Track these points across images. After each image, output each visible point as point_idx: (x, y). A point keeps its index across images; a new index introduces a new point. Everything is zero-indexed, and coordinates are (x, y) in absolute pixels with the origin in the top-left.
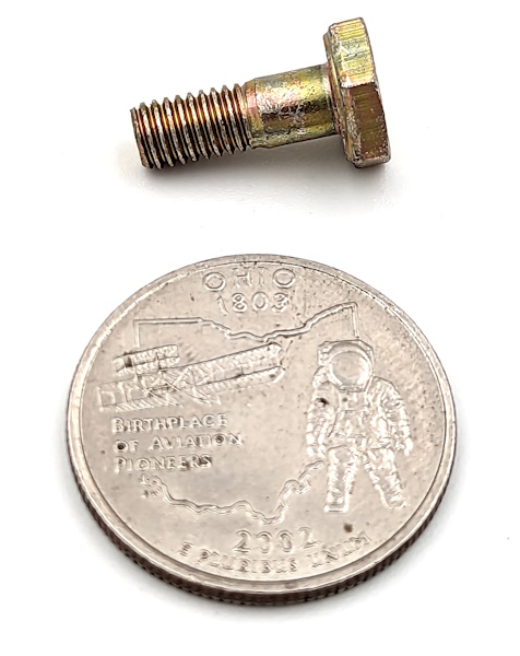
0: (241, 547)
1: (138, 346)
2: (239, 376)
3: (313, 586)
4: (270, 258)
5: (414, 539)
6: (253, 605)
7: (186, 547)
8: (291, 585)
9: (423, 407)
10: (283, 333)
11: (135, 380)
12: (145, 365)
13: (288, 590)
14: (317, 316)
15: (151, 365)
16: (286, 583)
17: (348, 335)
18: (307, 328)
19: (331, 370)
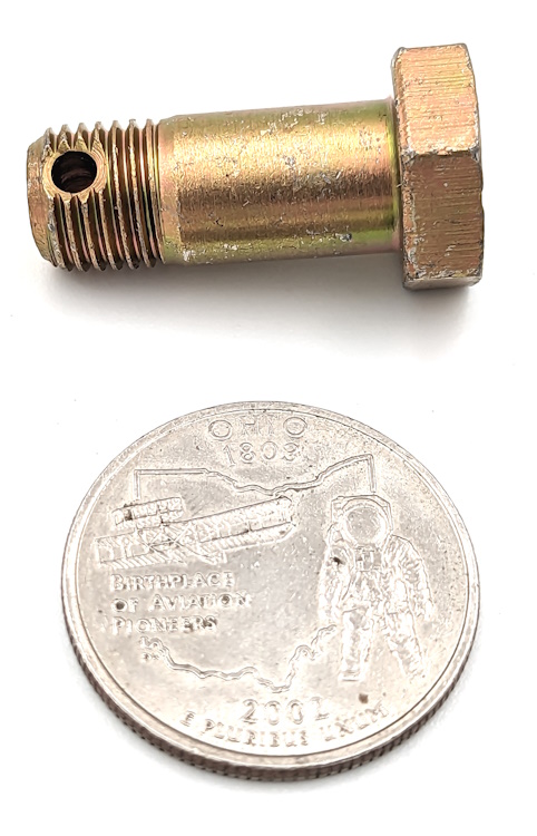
0: (249, 718)
1: (139, 498)
2: (247, 531)
4: (283, 406)
5: (434, 710)
6: (260, 780)
7: (189, 716)
8: (302, 759)
9: (444, 568)
10: (294, 486)
11: (135, 535)
12: (146, 519)
13: (298, 766)
14: (331, 469)
15: (152, 519)
16: (296, 758)
17: (364, 489)
18: (319, 481)
19: (345, 527)
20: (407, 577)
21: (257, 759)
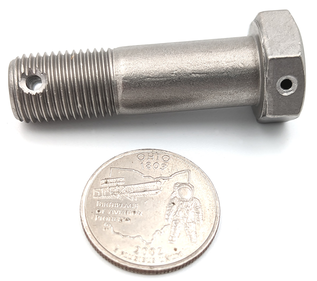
0: (136, 252)
1: (111, 177)
2: (145, 191)
3: (160, 269)
5: (199, 256)
6: (138, 273)
7: (116, 249)
8: (152, 267)
9: (209, 210)
10: (163, 178)
11: (108, 188)
12: (112, 184)
13: (150, 269)
14: (176, 174)
15: (114, 184)
16: (150, 266)
17: (185, 181)
18: (171, 177)
19: (178, 193)
20: (196, 211)
21: (137, 266)
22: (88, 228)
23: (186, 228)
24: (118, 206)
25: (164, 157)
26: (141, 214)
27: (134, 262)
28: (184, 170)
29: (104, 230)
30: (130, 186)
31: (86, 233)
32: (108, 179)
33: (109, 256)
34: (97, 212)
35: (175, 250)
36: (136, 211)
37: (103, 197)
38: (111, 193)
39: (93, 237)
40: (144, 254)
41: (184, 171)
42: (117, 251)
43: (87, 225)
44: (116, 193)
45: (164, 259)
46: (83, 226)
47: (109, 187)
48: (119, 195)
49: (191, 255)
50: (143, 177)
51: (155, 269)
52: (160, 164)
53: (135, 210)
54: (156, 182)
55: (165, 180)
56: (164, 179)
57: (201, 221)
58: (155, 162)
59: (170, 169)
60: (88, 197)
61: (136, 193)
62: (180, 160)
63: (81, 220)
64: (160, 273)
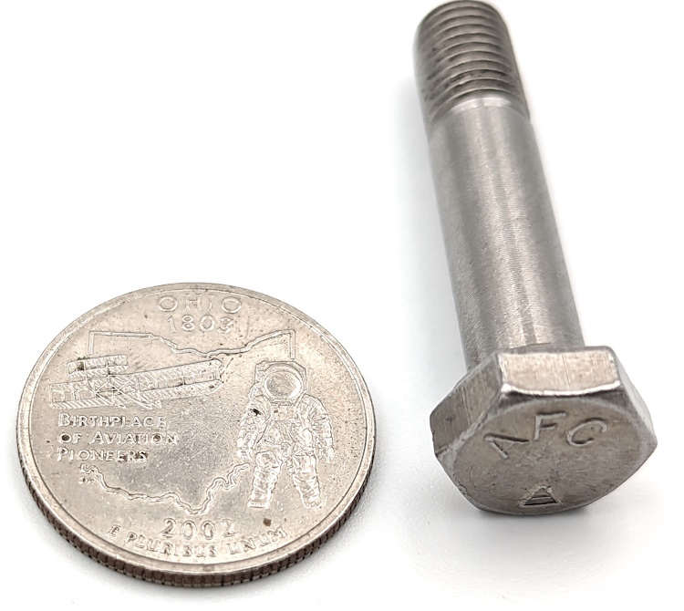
0: (167, 532)
1: (91, 353)
2: (181, 385)
3: (228, 570)
4: (219, 287)
7: (116, 529)
8: (209, 568)
9: (346, 422)
10: (225, 351)
11: (85, 382)
12: (95, 370)
13: (205, 573)
14: (259, 340)
15: (102, 370)
16: (205, 566)
17: (285, 357)
18: (247, 349)
19: (266, 386)
20: (314, 427)
21: (170, 566)
22: (39, 479)
23: (291, 470)
24: (113, 425)
25: (226, 301)
26: (175, 442)
27: (163, 557)
28: (277, 331)
29: (81, 483)
30: (142, 375)
31: (33, 492)
32: (84, 358)
33: (98, 546)
34: (61, 441)
35: (267, 523)
36: (162, 434)
37: (74, 405)
38: (94, 393)
39: (53, 500)
40: (189, 537)
41: (280, 333)
42: (117, 533)
43: (37, 475)
44: (106, 394)
45: (241, 547)
46: (26, 476)
47: (90, 380)
48: (113, 398)
49: (308, 534)
50: (175, 352)
51: (217, 571)
52: (217, 317)
53: (158, 430)
54: (208, 363)
55: (230, 357)
56: (228, 354)
57: (330, 452)
58: (205, 313)
59: (243, 329)
60: (35, 404)
61: (159, 391)
62: (267, 307)
63: (21, 461)
64: (229, 583)
